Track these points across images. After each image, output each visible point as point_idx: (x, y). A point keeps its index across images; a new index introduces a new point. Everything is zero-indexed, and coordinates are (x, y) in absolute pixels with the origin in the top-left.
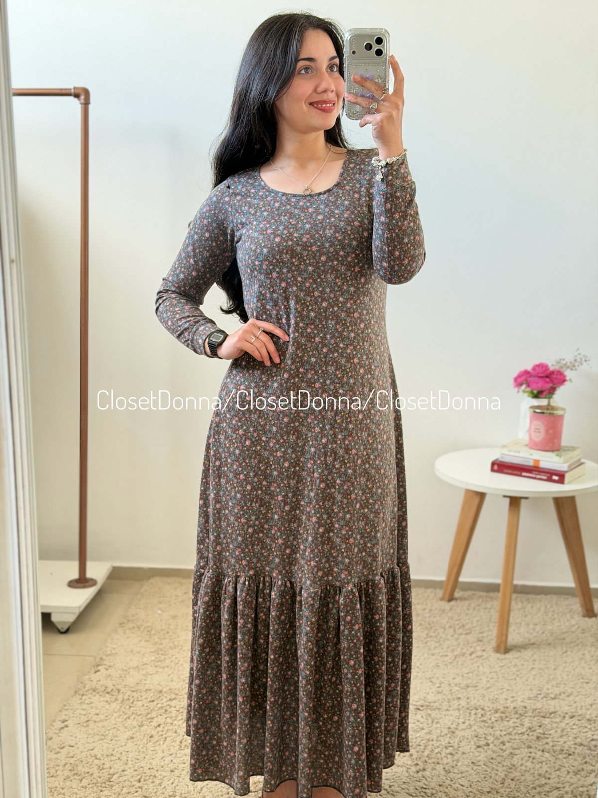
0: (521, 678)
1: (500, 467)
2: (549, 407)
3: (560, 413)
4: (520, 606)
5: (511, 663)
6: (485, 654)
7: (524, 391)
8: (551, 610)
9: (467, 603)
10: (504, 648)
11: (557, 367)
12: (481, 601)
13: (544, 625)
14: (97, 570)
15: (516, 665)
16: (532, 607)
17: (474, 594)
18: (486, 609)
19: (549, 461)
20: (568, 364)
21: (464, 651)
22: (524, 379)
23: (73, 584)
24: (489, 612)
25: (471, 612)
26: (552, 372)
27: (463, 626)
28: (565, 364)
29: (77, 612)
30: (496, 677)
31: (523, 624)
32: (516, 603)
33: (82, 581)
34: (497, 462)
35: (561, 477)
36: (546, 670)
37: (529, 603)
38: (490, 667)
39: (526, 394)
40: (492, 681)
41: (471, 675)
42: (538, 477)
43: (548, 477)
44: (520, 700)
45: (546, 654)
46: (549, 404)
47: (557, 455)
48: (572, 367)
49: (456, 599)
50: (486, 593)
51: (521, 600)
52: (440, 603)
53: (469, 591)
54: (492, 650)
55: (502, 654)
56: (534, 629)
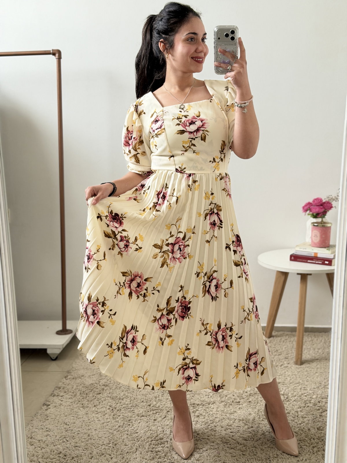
0: (310, 377)
1: (295, 258)
2: (322, 222)
3: (329, 225)
4: (310, 339)
5: (304, 370)
6: (289, 365)
7: (308, 214)
8: (328, 341)
9: (279, 338)
10: (300, 362)
11: (327, 200)
12: (287, 337)
13: (323, 349)
15: (307, 371)
16: (317, 340)
17: (283, 334)
18: (290, 341)
19: (323, 253)
20: (334, 198)
21: (277, 364)
22: (308, 208)
23: (59, 333)
24: (292, 343)
25: (282, 343)
26: (325, 203)
27: (277, 351)
28: (332, 198)
30: (295, 377)
31: (312, 349)
32: (308, 338)
34: (294, 255)
35: (330, 262)
36: (324, 373)
37: (315, 337)
38: (292, 372)
39: (310, 216)
40: (292, 380)
41: (281, 377)
42: (317, 262)
43: (322, 262)
44: (309, 389)
45: (325, 365)
46: (322, 220)
47: (327, 249)
48: (336, 199)
49: (273, 337)
50: (290, 333)
51: (311, 336)
53: (281, 332)
54: (293, 363)
55: (299, 365)
56: (318, 351)
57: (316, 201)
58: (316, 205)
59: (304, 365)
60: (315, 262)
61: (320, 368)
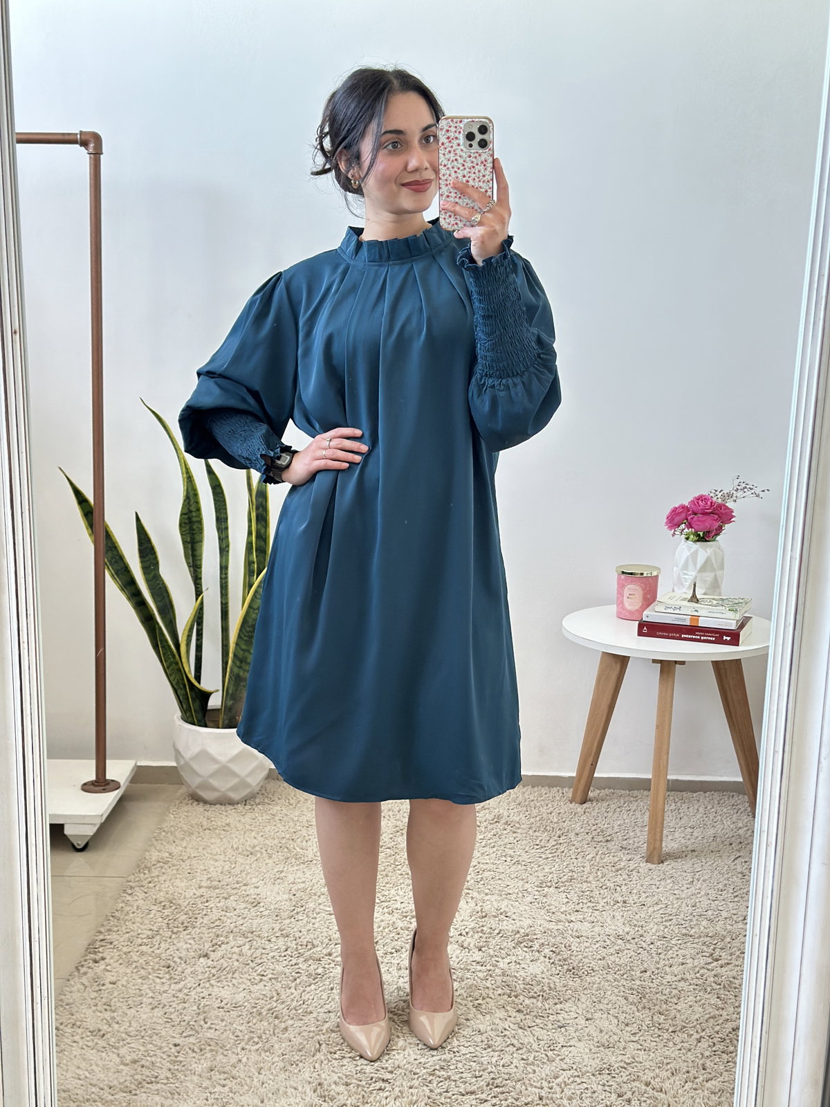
1: (651, 629)
7: (682, 534)
8: (713, 810)
10: (656, 856)
12: (622, 801)
14: (118, 770)
16: (688, 808)
17: (613, 794)
18: (629, 810)
22: (681, 517)
23: (88, 787)
29: (99, 822)
33: (100, 784)
34: (648, 623)
42: (703, 638)
43: (716, 638)
49: (591, 800)
50: (627, 792)
51: (674, 800)
52: (570, 805)
53: (607, 789)
54: (641, 859)
55: (654, 864)
56: (692, 833)
57: (700, 502)
58: (704, 514)
59: (666, 864)
60: (699, 637)
61: (700, 869)
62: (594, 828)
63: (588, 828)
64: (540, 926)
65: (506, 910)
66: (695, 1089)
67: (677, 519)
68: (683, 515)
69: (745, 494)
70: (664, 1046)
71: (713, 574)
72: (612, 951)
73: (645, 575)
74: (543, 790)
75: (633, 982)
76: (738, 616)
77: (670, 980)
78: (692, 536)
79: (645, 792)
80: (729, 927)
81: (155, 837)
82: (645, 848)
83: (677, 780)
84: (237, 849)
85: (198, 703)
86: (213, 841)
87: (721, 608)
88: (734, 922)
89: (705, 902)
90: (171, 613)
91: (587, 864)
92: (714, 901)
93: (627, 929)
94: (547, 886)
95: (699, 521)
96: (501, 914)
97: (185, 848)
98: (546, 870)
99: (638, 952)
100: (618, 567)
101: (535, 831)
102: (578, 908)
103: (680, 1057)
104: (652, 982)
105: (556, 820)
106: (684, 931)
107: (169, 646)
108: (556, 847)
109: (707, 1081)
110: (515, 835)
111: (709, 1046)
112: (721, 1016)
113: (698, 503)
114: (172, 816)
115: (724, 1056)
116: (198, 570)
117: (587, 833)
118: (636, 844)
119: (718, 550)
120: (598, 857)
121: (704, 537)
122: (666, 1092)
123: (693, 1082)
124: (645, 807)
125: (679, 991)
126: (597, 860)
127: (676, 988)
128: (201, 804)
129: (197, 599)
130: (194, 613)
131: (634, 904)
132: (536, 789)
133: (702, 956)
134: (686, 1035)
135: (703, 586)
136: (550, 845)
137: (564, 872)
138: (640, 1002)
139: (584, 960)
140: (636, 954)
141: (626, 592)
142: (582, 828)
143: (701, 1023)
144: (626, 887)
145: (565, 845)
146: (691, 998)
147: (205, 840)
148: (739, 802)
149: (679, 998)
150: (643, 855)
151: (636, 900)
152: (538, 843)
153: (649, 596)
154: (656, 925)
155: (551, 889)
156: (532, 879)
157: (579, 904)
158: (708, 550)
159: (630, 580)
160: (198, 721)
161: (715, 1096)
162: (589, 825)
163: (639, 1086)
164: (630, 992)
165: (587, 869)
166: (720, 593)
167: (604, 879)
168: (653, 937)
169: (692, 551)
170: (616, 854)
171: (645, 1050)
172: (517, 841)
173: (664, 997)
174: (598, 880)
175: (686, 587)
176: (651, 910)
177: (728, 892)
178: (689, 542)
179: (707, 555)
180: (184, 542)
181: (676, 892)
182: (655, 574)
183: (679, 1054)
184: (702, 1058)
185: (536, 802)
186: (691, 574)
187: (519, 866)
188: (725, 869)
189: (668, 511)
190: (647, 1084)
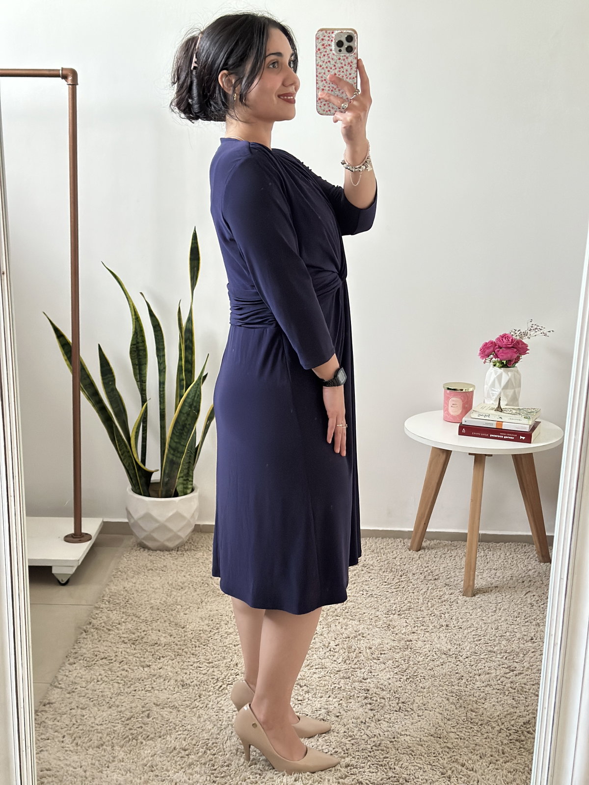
1: (469, 431)
6: (452, 597)
7: (491, 362)
8: (511, 556)
9: (434, 551)
10: (471, 591)
12: (446, 549)
14: (90, 526)
16: (493, 555)
17: (440, 544)
18: (451, 556)
23: (69, 539)
26: (517, 343)
27: (432, 572)
29: (76, 565)
33: (78, 536)
34: (465, 426)
35: (527, 437)
42: (505, 437)
43: (515, 438)
49: (424, 549)
50: (450, 542)
51: (483, 548)
52: (409, 552)
53: (435, 541)
54: (459, 593)
55: (469, 597)
56: (496, 573)
57: (504, 339)
58: (507, 348)
59: (476, 597)
60: (502, 437)
61: (501, 601)
62: (425, 570)
63: (422, 569)
64: (387, 644)
65: (363, 631)
66: (497, 769)
67: (487, 351)
68: (492, 349)
69: (536, 334)
70: (474, 735)
71: (513, 390)
72: (438, 663)
73: (464, 391)
74: (389, 541)
75: (453, 687)
76: (531, 422)
77: (479, 686)
78: (498, 364)
79: (463, 542)
80: (522, 646)
81: (113, 575)
82: (462, 585)
83: (485, 534)
84: (172, 584)
85: (144, 479)
86: (155, 578)
87: (518, 416)
88: (525, 642)
89: (505, 626)
90: (124, 415)
91: (421, 598)
92: (511, 625)
93: (449, 647)
94: (392, 613)
95: (503, 353)
96: (359, 635)
97: (135, 583)
98: (392, 602)
99: (457, 664)
100: (444, 385)
101: (384, 572)
102: (414, 630)
103: (486, 744)
104: (467, 687)
105: (399, 563)
106: (490, 649)
107: (123, 439)
108: (399, 584)
109: (505, 763)
110: (369, 575)
111: (507, 736)
112: (515, 713)
113: (502, 340)
114: (125, 559)
115: (518, 744)
116: (144, 384)
117: (421, 573)
118: (455, 582)
119: (516, 373)
120: (429, 591)
121: (507, 364)
122: (476, 772)
123: (495, 763)
124: (463, 554)
125: (486, 694)
126: (428, 595)
127: (484, 692)
128: (146, 550)
129: (143, 405)
130: (141, 416)
131: (455, 627)
132: (385, 540)
133: (502, 668)
134: (490, 728)
135: (505, 399)
136: (394, 582)
137: (404, 603)
138: (457, 703)
139: (418, 670)
140: (455, 666)
141: (450, 403)
142: (417, 569)
143: (501, 719)
144: (448, 615)
145: (405, 582)
146: (494, 699)
147: (149, 578)
148: (529, 550)
149: (486, 699)
150: (460, 590)
151: (456, 625)
152: (385, 581)
153: (466, 406)
154: (469, 644)
155: (395, 616)
156: (381, 608)
157: (415, 627)
158: (509, 373)
159: (453, 394)
160: (144, 492)
161: (511, 774)
162: (422, 567)
163: (457, 766)
164: (451, 694)
165: (421, 601)
166: (518, 404)
167: (431, 609)
168: (468, 653)
169: (498, 374)
170: (441, 589)
171: (461, 739)
172: (371, 579)
173: (475, 699)
174: (429, 609)
175: (494, 399)
176: (466, 632)
177: (521, 619)
178: (496, 368)
179: (508, 378)
180: (133, 364)
181: (483, 618)
182: (471, 390)
183: (485, 742)
184: (502, 744)
185: (384, 549)
186: (498, 390)
187: (372, 598)
188: (519, 601)
189: (481, 345)
190: (463, 765)
